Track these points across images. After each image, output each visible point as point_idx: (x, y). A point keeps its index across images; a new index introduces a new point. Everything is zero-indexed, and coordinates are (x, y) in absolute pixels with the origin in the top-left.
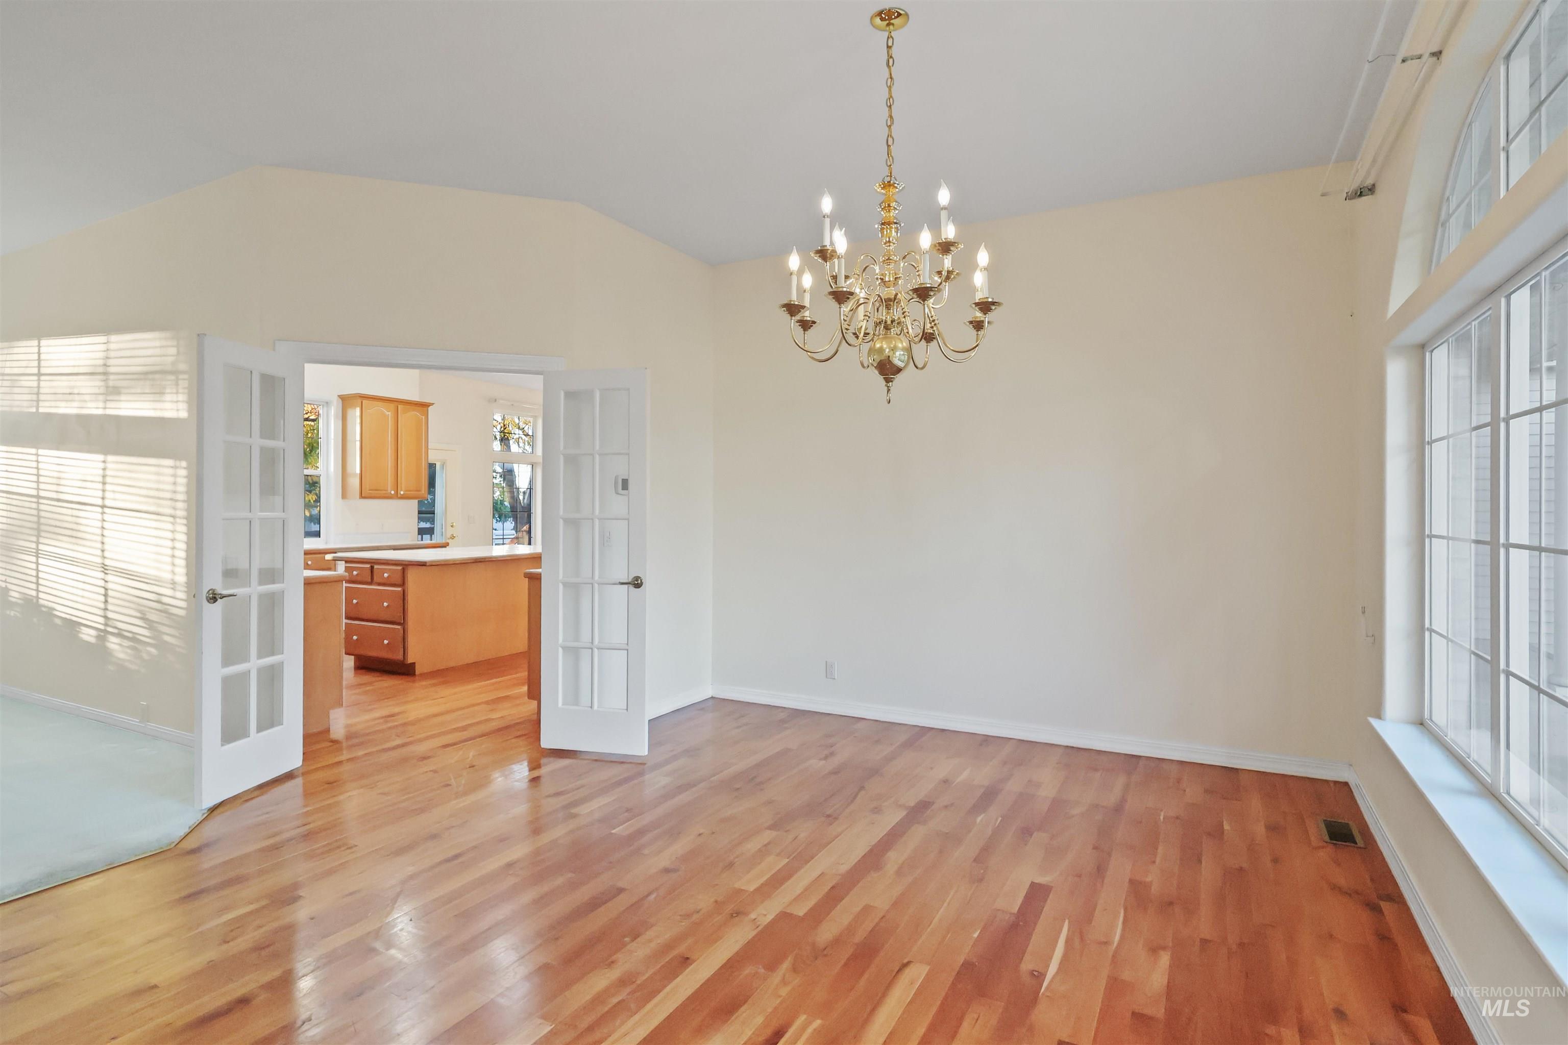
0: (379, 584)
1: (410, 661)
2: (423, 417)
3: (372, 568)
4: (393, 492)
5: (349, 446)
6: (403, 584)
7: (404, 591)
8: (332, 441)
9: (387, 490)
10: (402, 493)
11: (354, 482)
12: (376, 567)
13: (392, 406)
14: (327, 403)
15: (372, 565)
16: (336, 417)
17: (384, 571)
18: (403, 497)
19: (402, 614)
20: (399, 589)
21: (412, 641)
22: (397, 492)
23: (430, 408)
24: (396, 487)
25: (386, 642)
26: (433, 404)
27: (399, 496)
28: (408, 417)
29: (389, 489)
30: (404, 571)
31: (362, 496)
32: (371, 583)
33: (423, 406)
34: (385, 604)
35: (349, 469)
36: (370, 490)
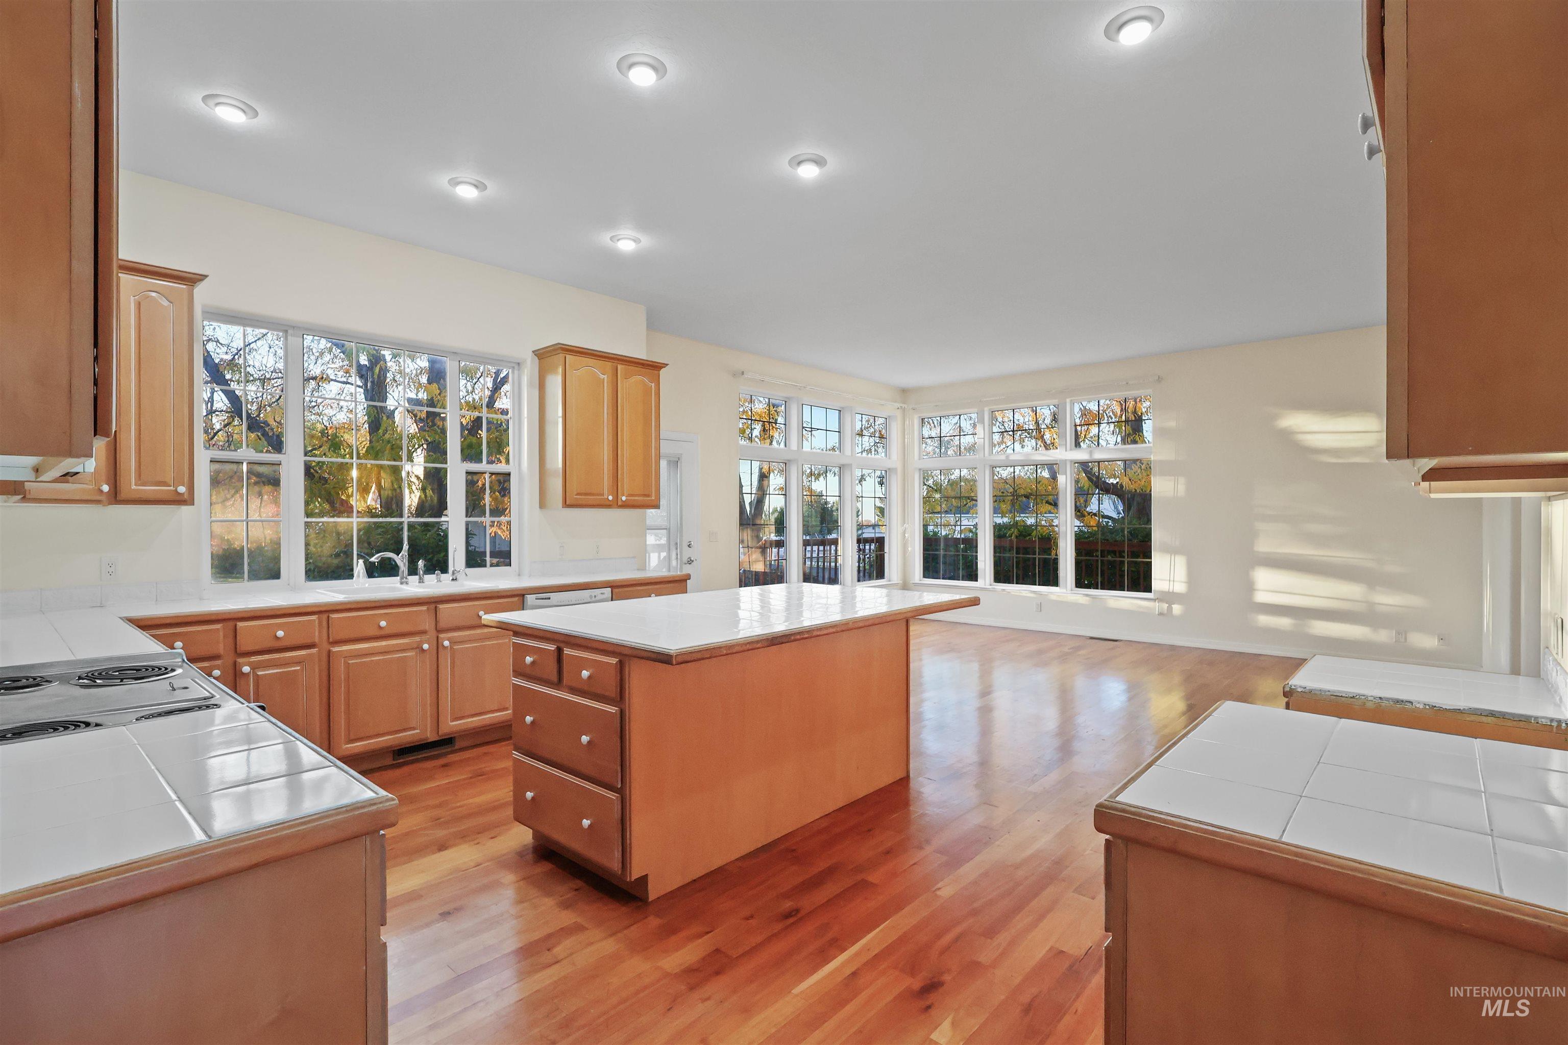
0: (573, 690)
1: (636, 873)
2: (653, 384)
3: (559, 651)
4: (610, 498)
5: (549, 429)
6: (620, 697)
7: (622, 713)
8: (526, 420)
9: (603, 495)
10: (624, 498)
11: (556, 485)
12: (567, 651)
13: (608, 365)
14: (519, 363)
15: (561, 645)
16: (530, 385)
17: (583, 664)
18: (625, 506)
19: (619, 769)
20: (612, 709)
21: (639, 827)
22: (616, 497)
23: (663, 372)
24: (616, 492)
25: (586, 823)
26: (667, 365)
27: (620, 503)
28: (632, 383)
29: (606, 492)
30: (621, 664)
31: (566, 505)
32: (558, 684)
33: (653, 368)
34: (585, 739)
35: (549, 465)
36: (578, 494)
